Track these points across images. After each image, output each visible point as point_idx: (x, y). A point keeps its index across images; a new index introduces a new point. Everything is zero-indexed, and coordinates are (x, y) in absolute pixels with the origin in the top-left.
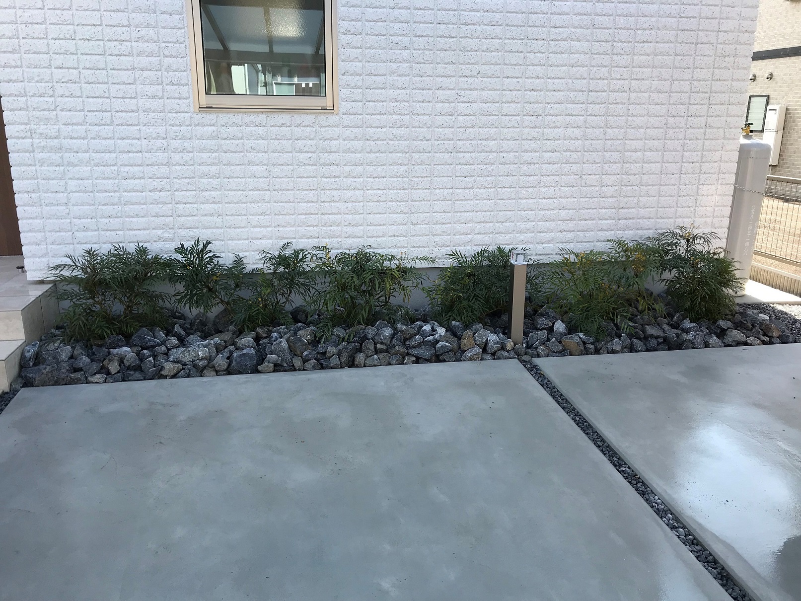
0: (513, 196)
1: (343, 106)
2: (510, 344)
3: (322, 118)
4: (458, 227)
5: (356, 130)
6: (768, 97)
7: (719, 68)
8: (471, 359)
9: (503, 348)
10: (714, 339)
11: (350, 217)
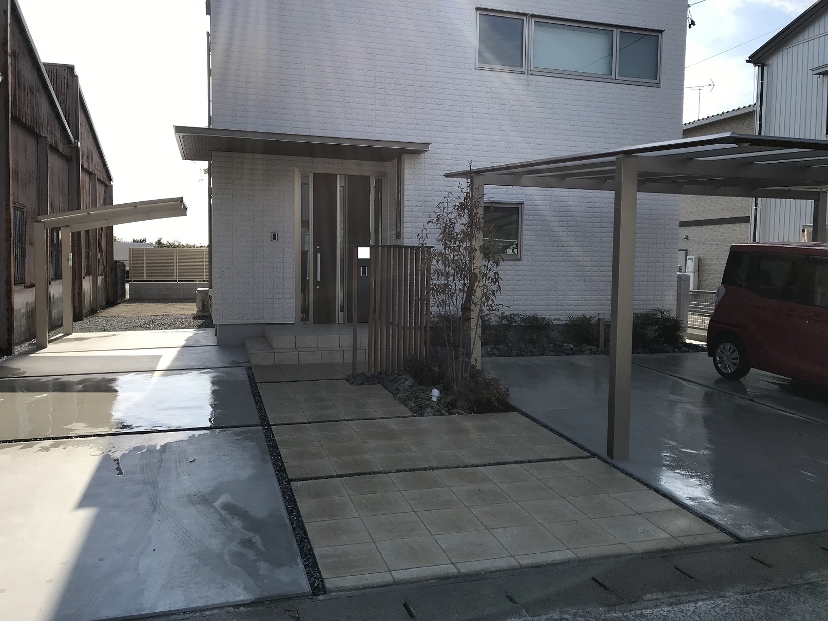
0: (589, 294)
1: (524, 258)
2: (600, 350)
3: (517, 263)
4: (568, 307)
5: (529, 267)
6: (686, 251)
7: (666, 244)
8: (587, 354)
9: (598, 351)
10: (676, 350)
11: (525, 302)
